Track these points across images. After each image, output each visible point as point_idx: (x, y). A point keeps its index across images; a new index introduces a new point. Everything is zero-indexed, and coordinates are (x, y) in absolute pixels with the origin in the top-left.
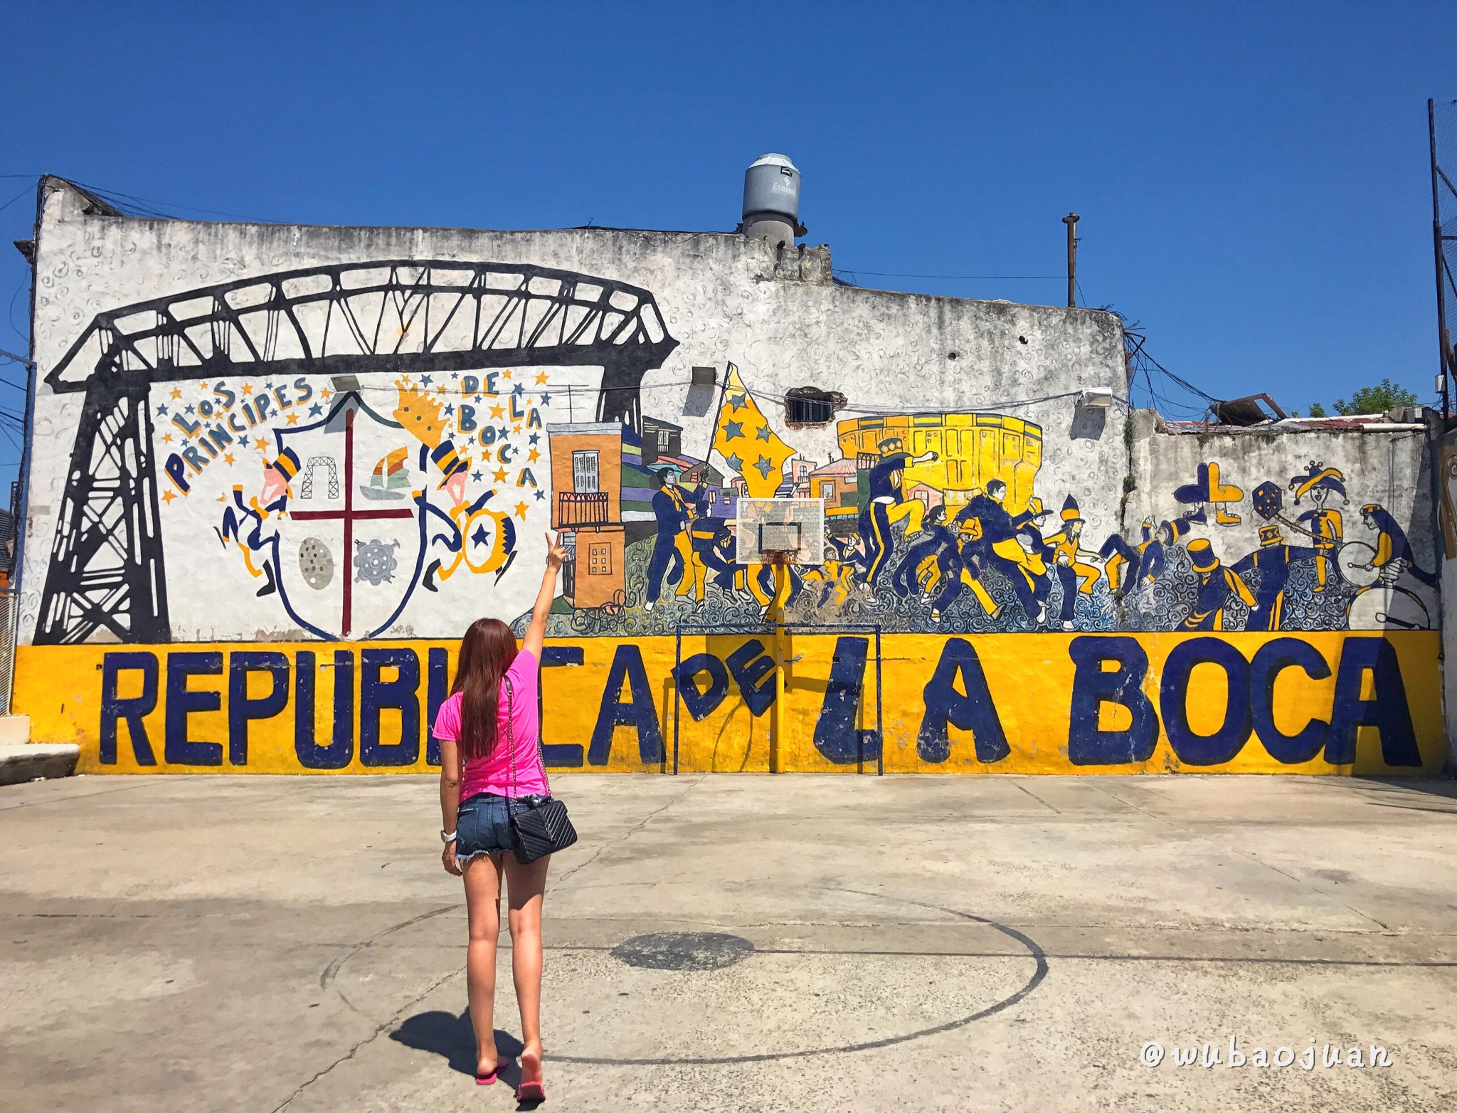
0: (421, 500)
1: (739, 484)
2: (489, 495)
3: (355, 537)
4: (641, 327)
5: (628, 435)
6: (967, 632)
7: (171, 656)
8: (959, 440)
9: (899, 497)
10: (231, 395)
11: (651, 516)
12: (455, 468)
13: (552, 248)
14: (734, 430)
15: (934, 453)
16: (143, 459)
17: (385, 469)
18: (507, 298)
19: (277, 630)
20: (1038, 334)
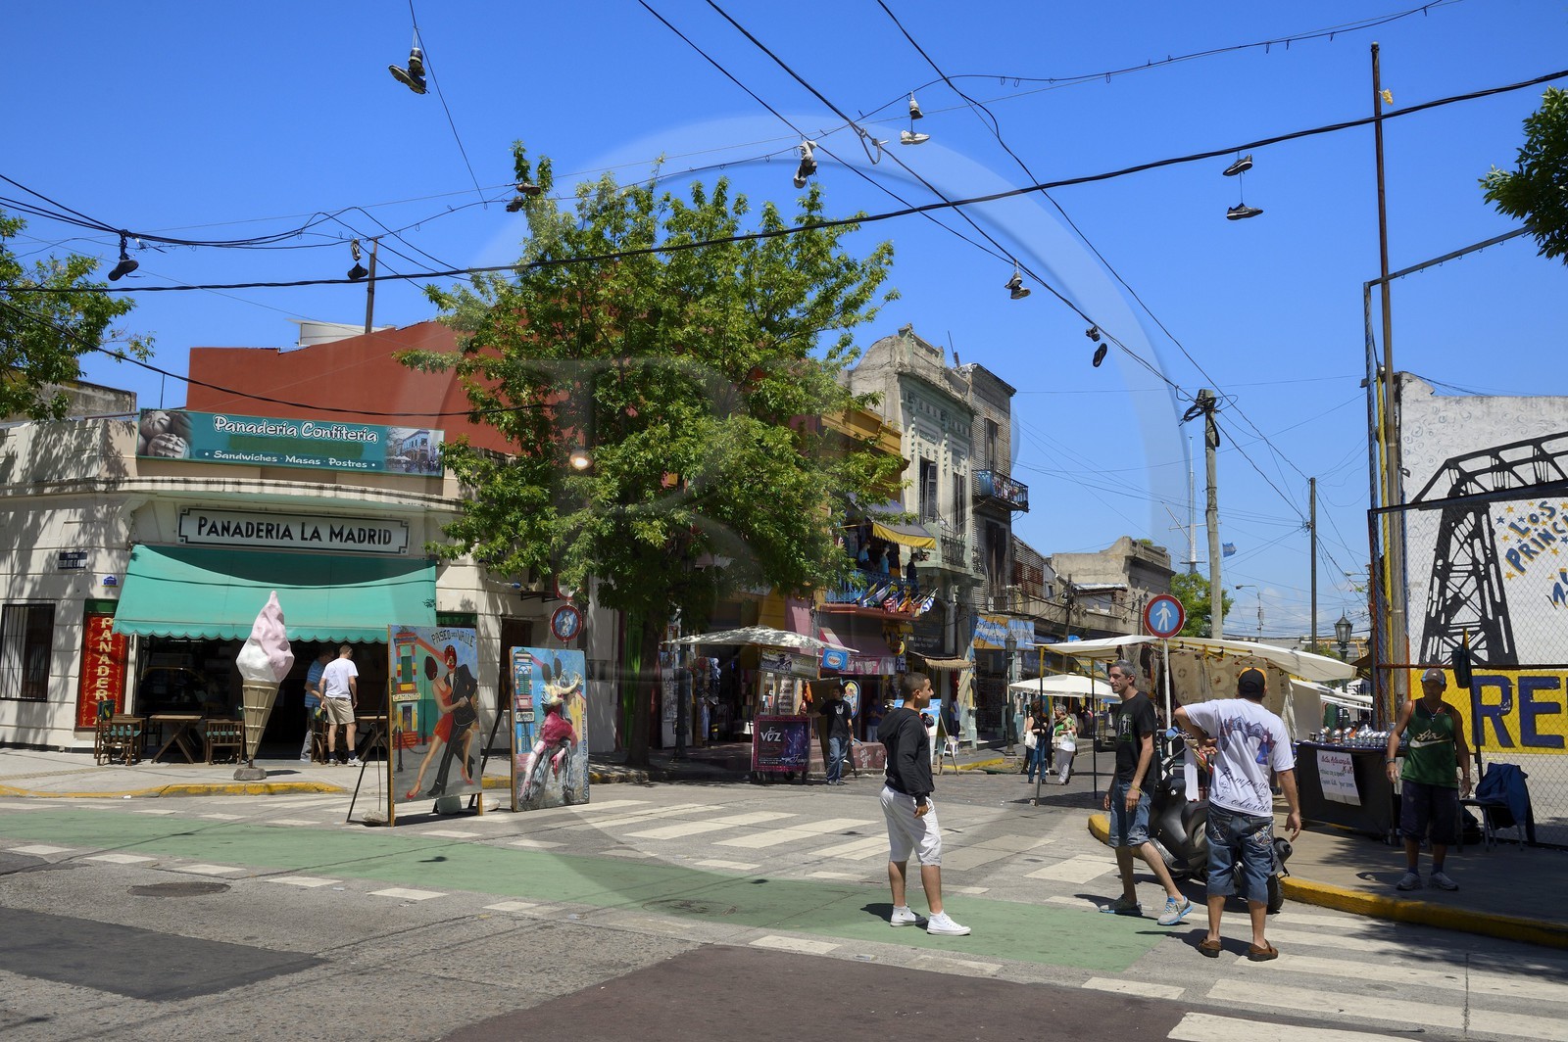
7: (1520, 678)
10: (1553, 511)
16: (1488, 552)
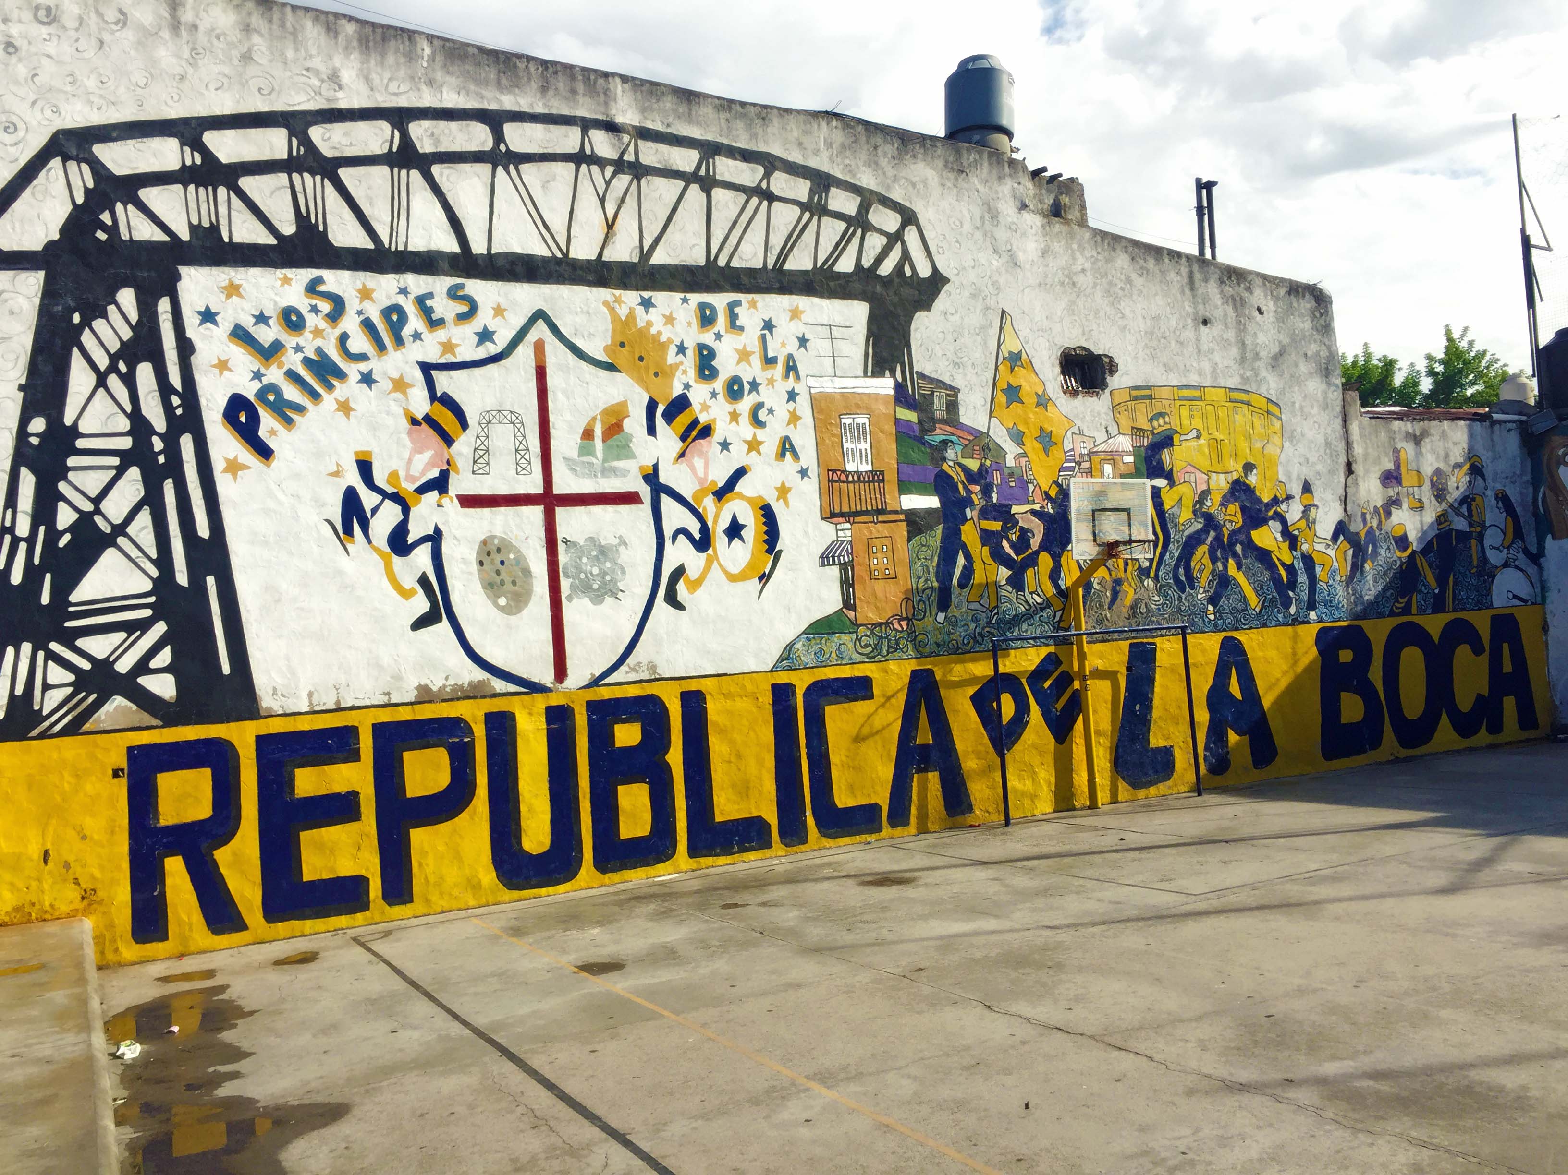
0: (652, 477)
1: (1023, 461)
2: (740, 473)
3: (561, 532)
4: (906, 256)
5: (902, 396)
6: (1237, 629)
7: (262, 741)
8: (1217, 417)
9: (1172, 483)
10: (336, 300)
11: (933, 502)
12: (694, 433)
13: (795, 134)
14: (1013, 393)
15: (1198, 431)
16: (176, 401)
17: (598, 432)
18: (744, 197)
19: (452, 682)
20: (1271, 304)
